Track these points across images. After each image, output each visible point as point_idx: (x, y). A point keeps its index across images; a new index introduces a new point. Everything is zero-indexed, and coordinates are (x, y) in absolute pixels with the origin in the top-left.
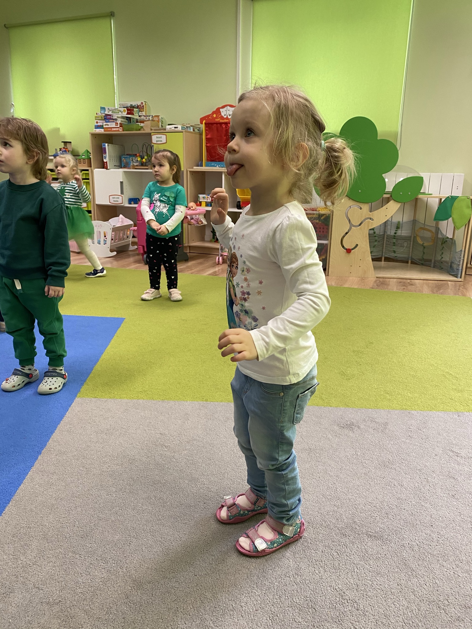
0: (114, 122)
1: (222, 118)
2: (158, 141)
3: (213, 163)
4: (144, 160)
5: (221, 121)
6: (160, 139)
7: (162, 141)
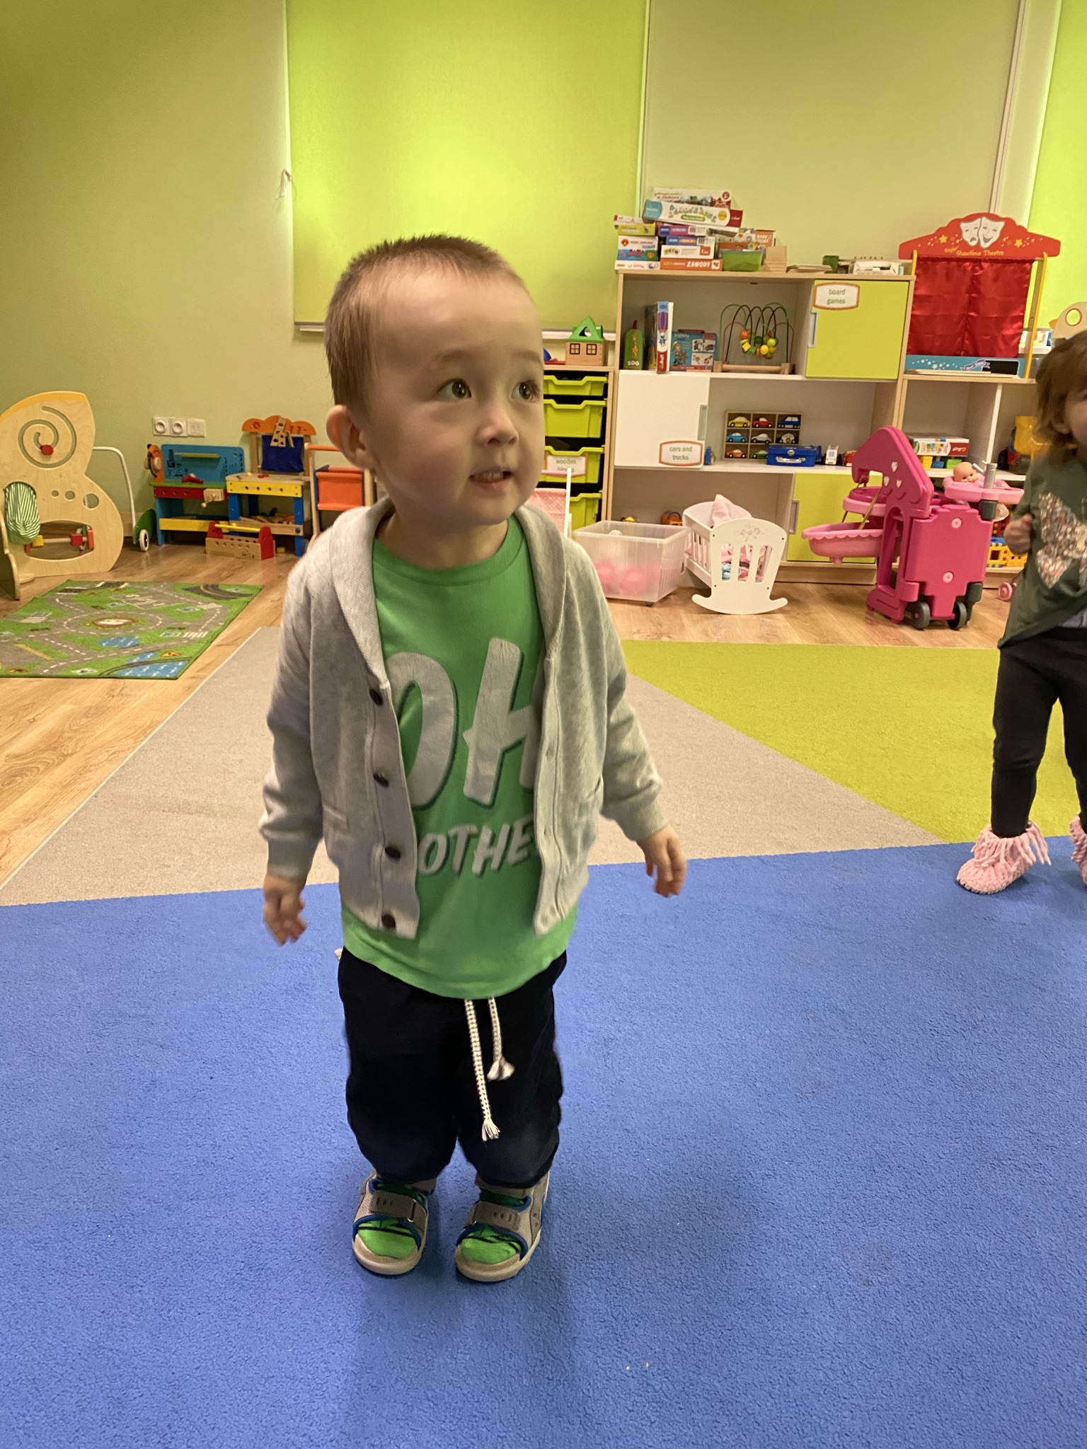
0: (695, 244)
1: (964, 246)
2: (833, 301)
3: (923, 360)
4: (764, 349)
5: (961, 254)
6: (840, 297)
7: (843, 302)
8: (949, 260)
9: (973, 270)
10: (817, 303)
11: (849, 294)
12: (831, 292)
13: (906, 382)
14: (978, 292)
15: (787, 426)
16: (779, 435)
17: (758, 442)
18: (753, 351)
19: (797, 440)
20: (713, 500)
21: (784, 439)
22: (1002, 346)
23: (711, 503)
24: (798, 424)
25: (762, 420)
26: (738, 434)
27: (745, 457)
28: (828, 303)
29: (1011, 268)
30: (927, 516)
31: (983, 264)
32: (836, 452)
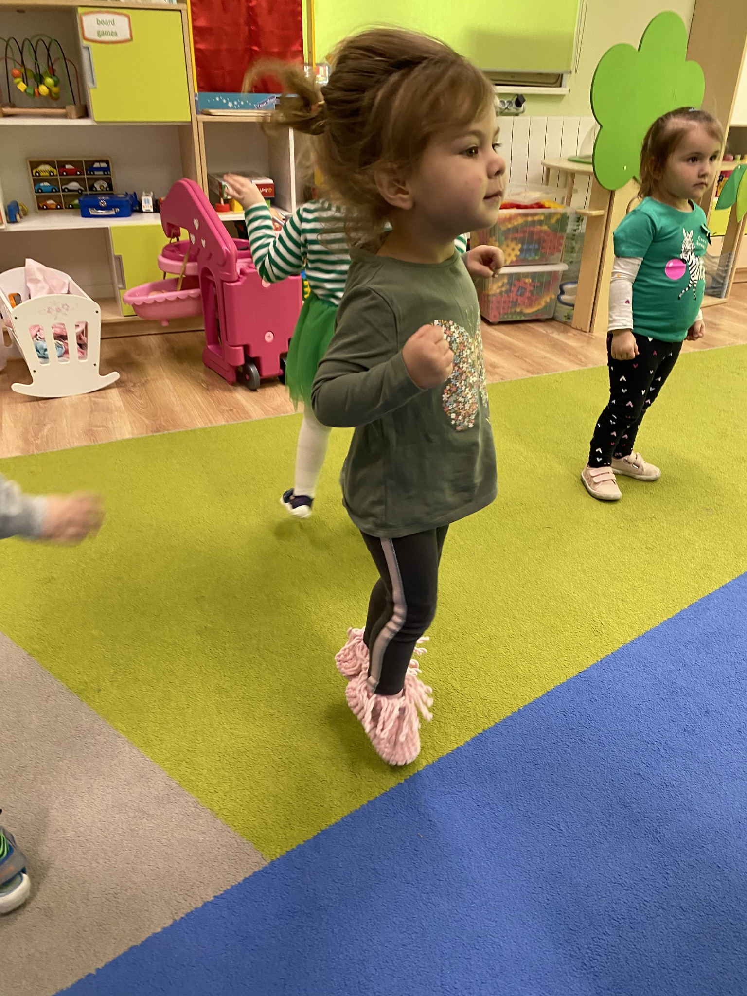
2: (103, 34)
3: (218, 97)
4: (43, 89)
6: (110, 28)
7: (115, 34)
10: (87, 35)
11: (120, 25)
12: (99, 23)
13: (201, 125)
14: (256, 23)
15: (96, 173)
16: (91, 183)
17: (69, 190)
18: (30, 91)
19: (110, 186)
20: (24, 265)
21: (97, 186)
23: (22, 268)
24: (107, 170)
25: (68, 167)
26: (46, 184)
27: (61, 208)
28: (99, 35)
30: (236, 278)
32: (150, 199)
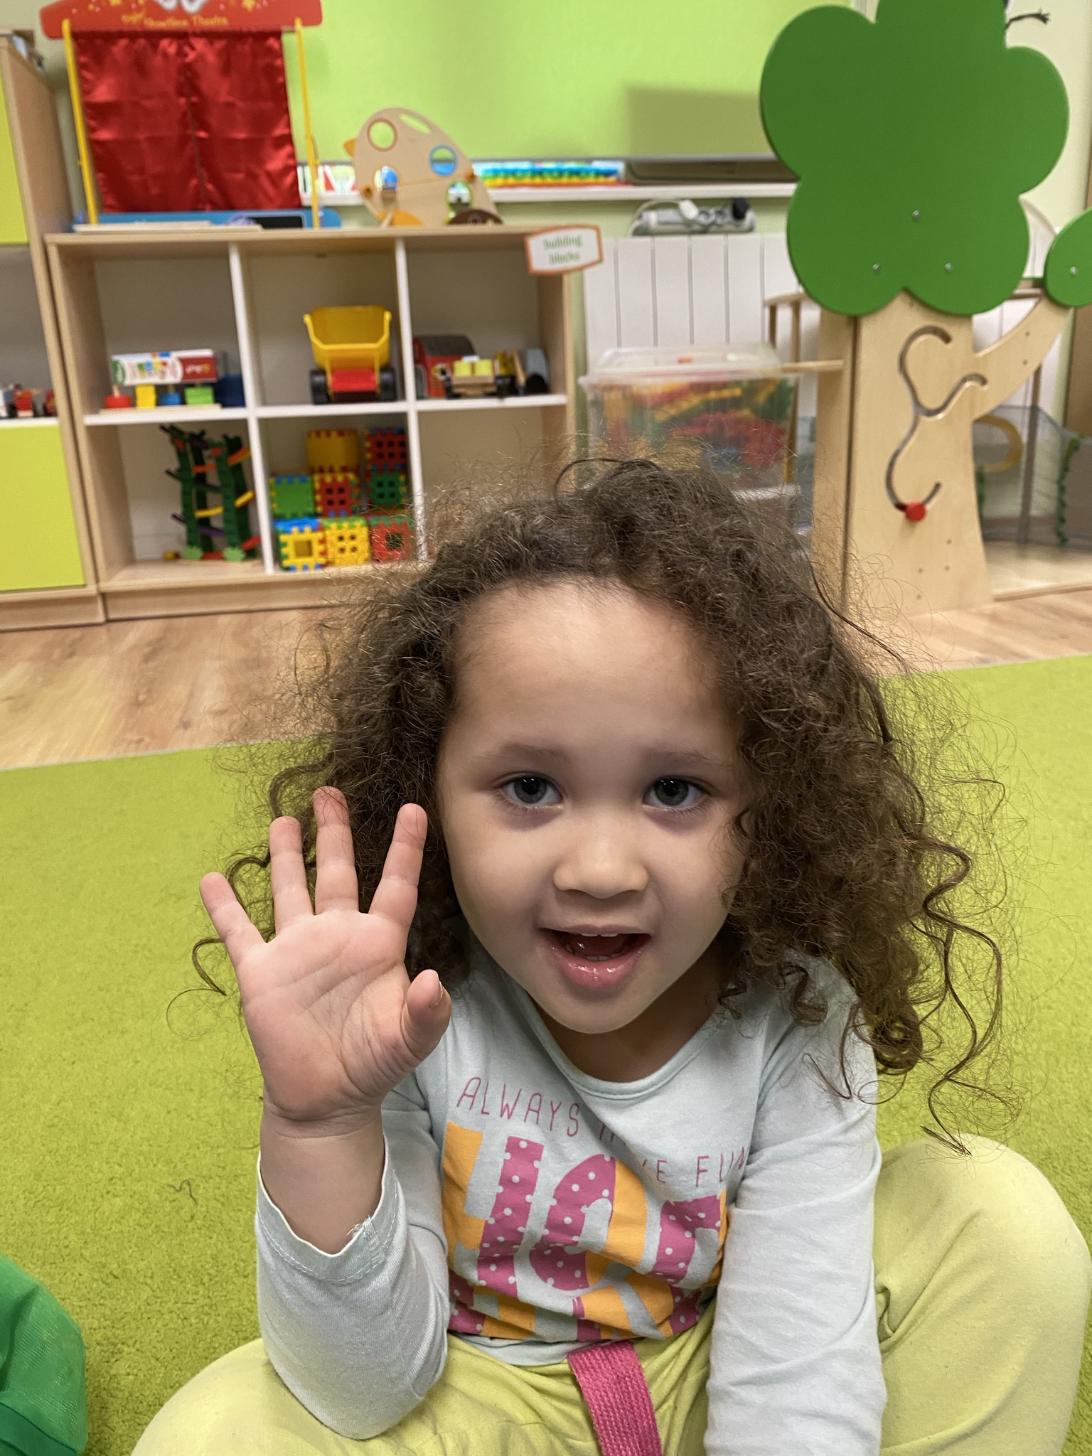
1: (156, 9)
5: (152, 24)
8: (133, 35)
9: (180, 53)
13: (52, 250)
22: (271, 190)
29: (246, 48)
31: (194, 41)
